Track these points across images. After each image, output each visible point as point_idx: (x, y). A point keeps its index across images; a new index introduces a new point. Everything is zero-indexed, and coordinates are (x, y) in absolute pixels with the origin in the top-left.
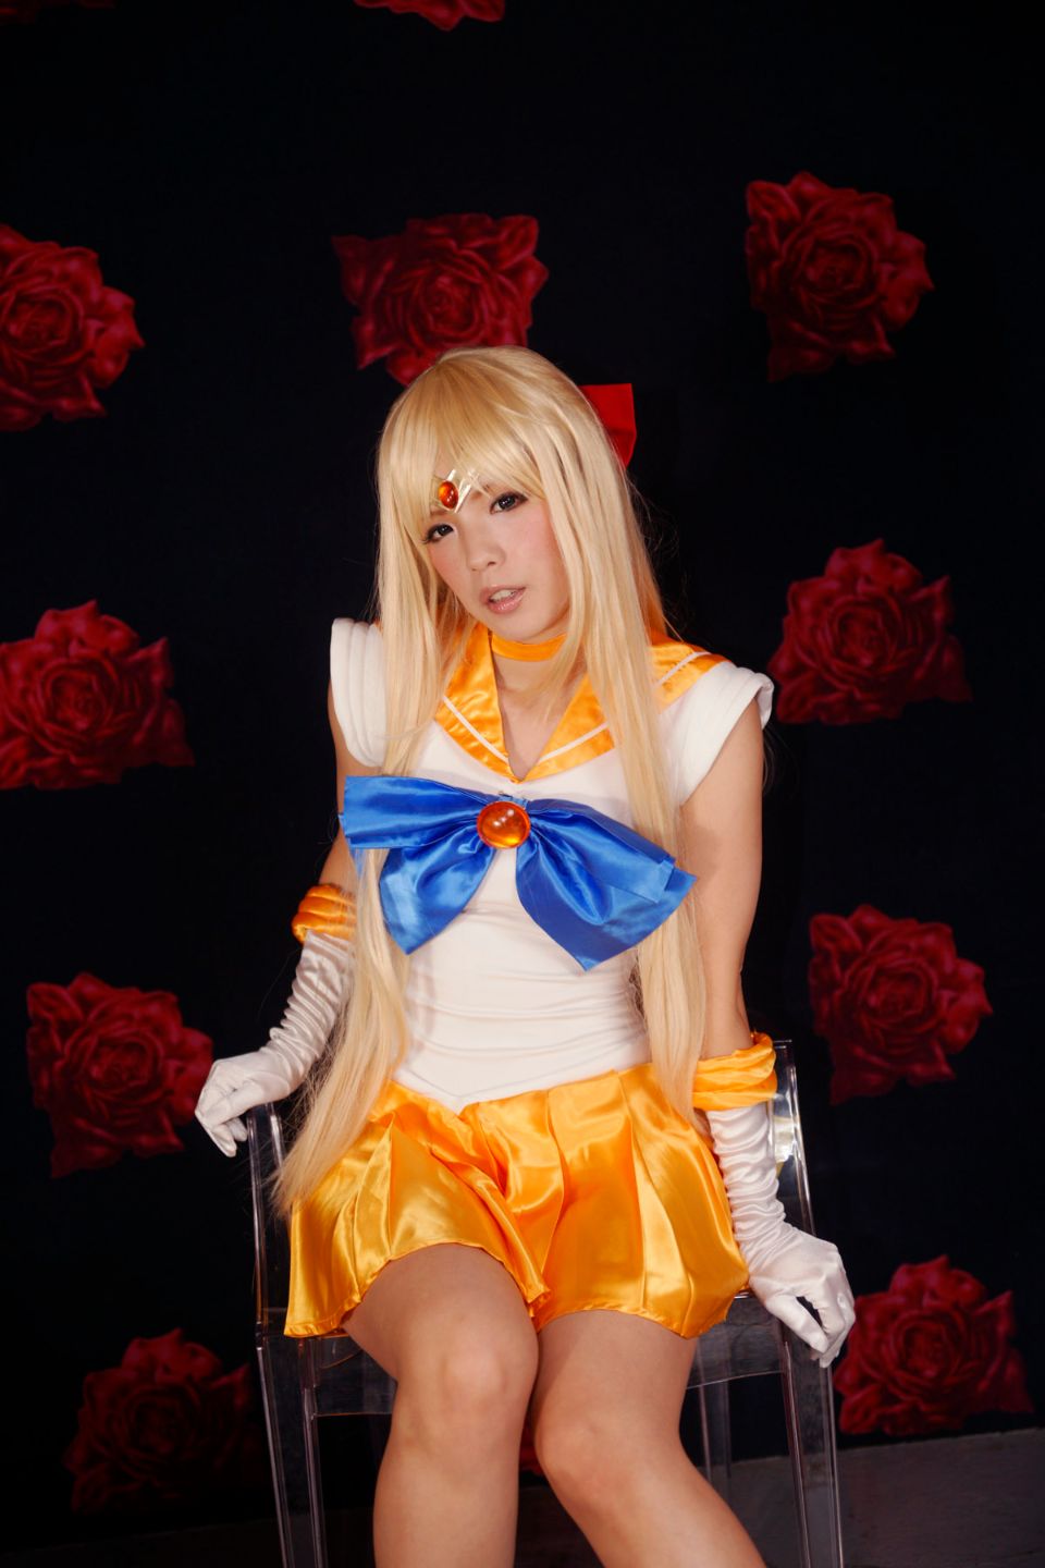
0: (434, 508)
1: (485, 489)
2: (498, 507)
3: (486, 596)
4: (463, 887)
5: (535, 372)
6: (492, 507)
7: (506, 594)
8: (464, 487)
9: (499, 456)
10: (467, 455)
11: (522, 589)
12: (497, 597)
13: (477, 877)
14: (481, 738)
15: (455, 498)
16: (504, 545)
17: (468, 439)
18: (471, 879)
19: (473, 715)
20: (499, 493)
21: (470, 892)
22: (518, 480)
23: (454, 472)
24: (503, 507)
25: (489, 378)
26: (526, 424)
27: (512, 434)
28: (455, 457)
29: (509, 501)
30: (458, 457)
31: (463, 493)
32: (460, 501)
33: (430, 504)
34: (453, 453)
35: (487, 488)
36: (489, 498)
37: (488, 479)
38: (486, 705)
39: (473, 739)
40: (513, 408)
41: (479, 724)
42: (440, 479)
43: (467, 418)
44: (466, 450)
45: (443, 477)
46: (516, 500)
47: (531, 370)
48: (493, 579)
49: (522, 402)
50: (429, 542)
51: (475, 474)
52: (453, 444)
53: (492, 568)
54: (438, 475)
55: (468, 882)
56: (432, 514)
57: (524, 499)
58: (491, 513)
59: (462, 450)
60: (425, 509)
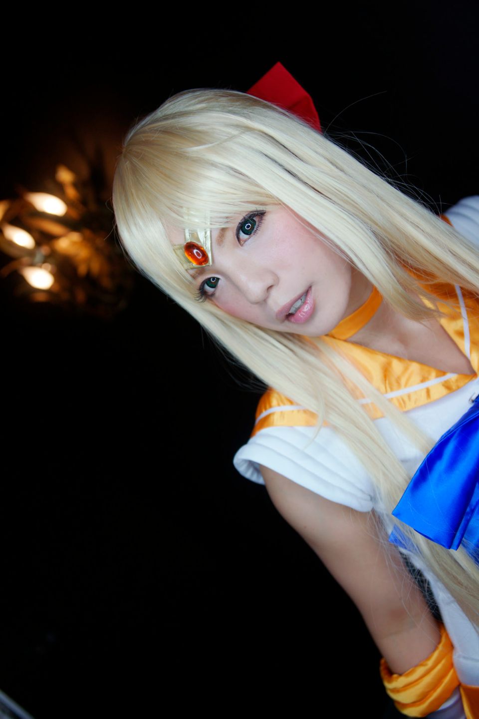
0: (192, 272)
2: (243, 236)
6: (238, 237)
7: (298, 303)
8: (205, 238)
12: (292, 311)
15: (203, 253)
20: (237, 224)
23: (187, 232)
24: (247, 233)
29: (249, 224)
30: (182, 217)
31: (206, 243)
32: (209, 252)
35: (223, 230)
36: (231, 235)
40: (200, 143)
42: (180, 245)
46: (255, 219)
52: (170, 209)
53: (272, 291)
56: (194, 277)
57: (261, 214)
58: (242, 245)
59: (182, 207)
60: (184, 277)
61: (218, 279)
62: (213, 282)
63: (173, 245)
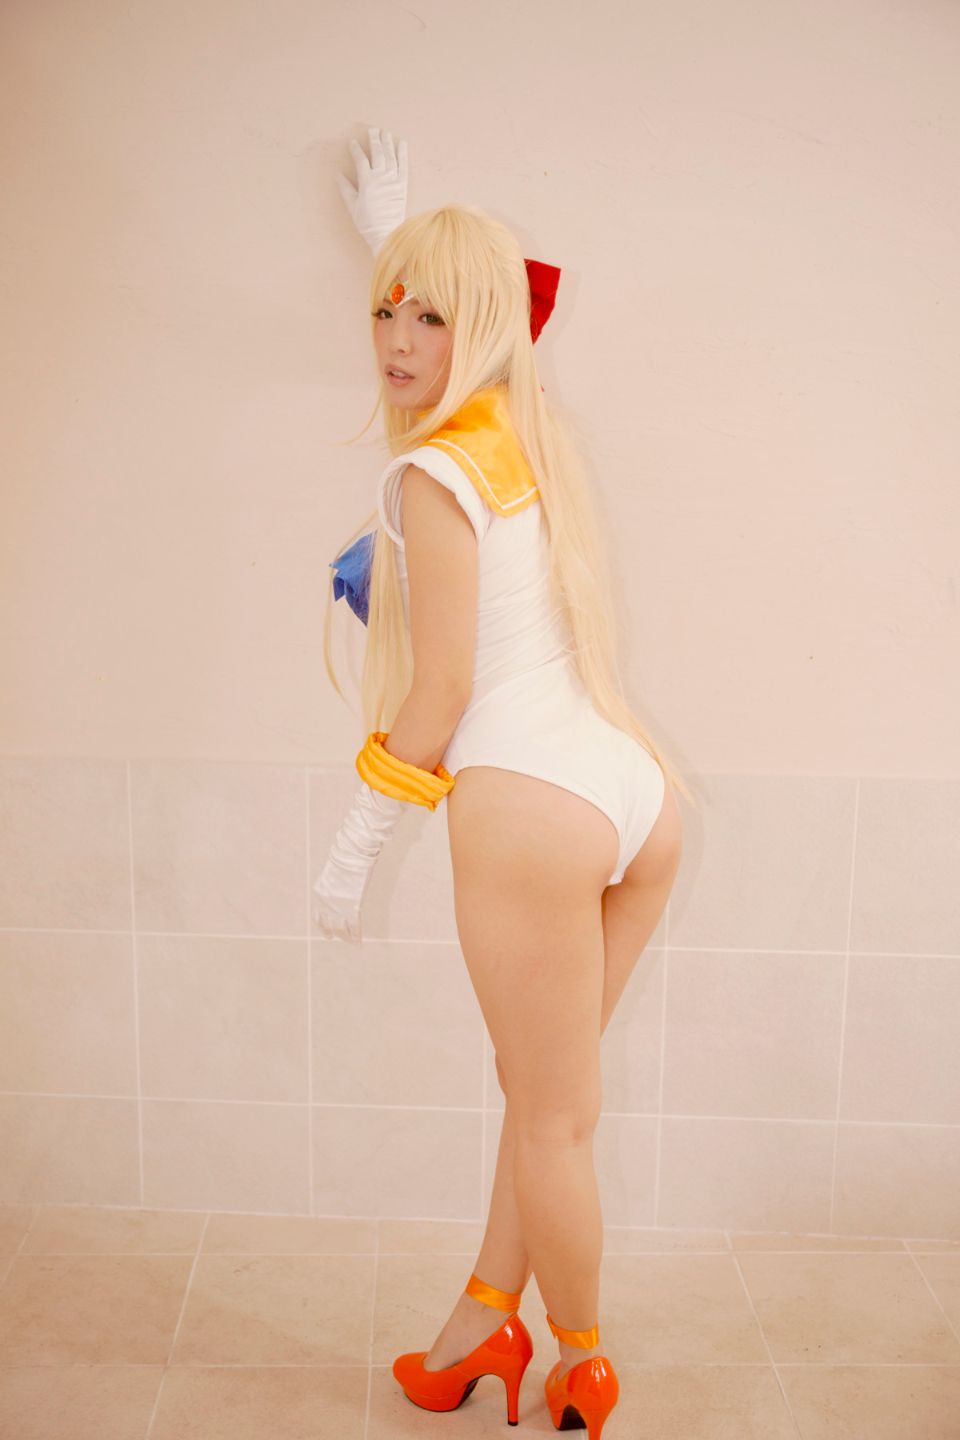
61: (391, 317)
62: (389, 315)
63: (397, 277)
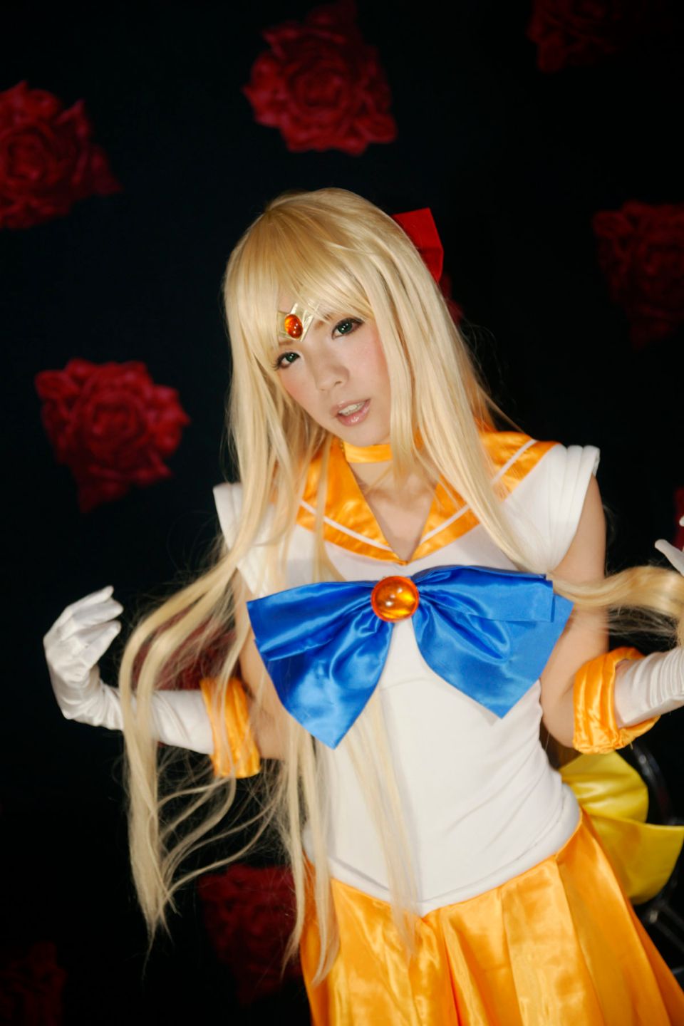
0: (281, 339)
1: (326, 318)
2: (338, 333)
3: (335, 413)
4: (372, 667)
5: (355, 208)
6: (333, 332)
7: (352, 408)
8: (307, 317)
9: (334, 287)
10: (306, 289)
11: (367, 401)
12: (344, 411)
13: (382, 654)
14: (362, 538)
15: (300, 329)
16: (347, 365)
17: (306, 275)
18: (377, 657)
19: (351, 521)
20: (338, 321)
21: (377, 669)
22: (352, 306)
23: (296, 305)
24: (343, 333)
25: (318, 220)
26: (355, 257)
27: (342, 267)
28: (296, 293)
29: (348, 326)
30: (298, 290)
31: (306, 324)
32: (305, 330)
33: (277, 336)
34: (293, 288)
35: (328, 317)
36: (330, 325)
37: (328, 309)
38: (358, 509)
39: (356, 541)
40: (340, 243)
41: (357, 527)
42: (285, 313)
43: (303, 257)
44: (305, 285)
45: (286, 311)
46: (353, 324)
47: (351, 207)
48: (341, 397)
49: (347, 237)
50: (278, 368)
51: (315, 305)
52: (291, 279)
53: (338, 386)
54: (282, 309)
55: (375, 662)
56: (280, 344)
57: (359, 323)
58: (333, 338)
59: (302, 285)
60: (273, 340)
